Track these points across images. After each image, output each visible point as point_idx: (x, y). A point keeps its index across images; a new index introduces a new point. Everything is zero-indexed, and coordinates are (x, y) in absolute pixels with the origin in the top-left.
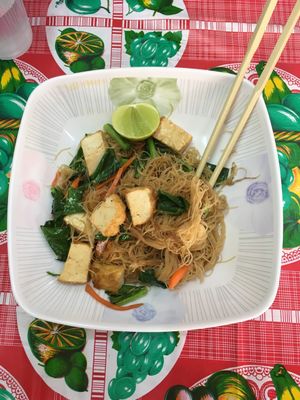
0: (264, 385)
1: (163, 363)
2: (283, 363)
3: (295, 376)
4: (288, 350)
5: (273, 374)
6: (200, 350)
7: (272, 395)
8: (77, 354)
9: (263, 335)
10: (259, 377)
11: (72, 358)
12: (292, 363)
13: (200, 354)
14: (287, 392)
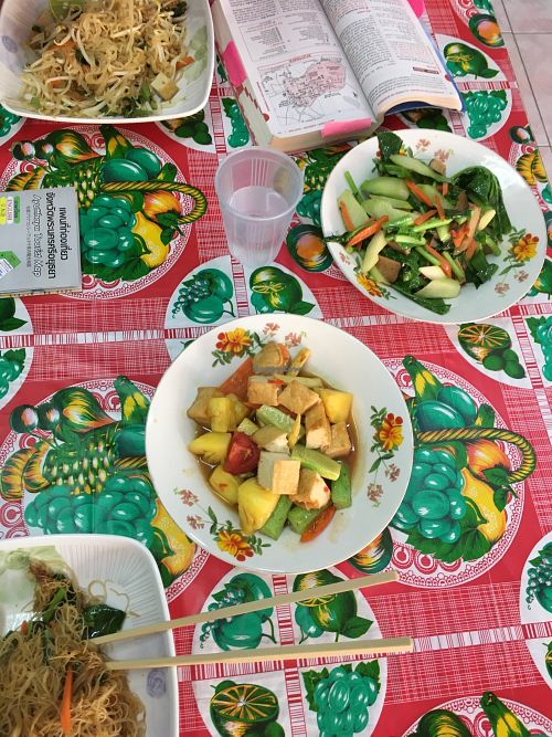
0: (477, 717)
1: (367, 715)
2: (491, 689)
3: (505, 701)
4: (493, 675)
5: (483, 703)
6: (404, 692)
7: (486, 727)
8: (271, 724)
9: (467, 662)
10: (470, 709)
11: (266, 731)
12: (500, 688)
13: (405, 697)
14: (500, 721)
